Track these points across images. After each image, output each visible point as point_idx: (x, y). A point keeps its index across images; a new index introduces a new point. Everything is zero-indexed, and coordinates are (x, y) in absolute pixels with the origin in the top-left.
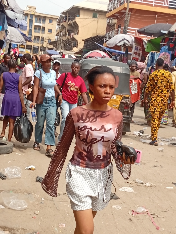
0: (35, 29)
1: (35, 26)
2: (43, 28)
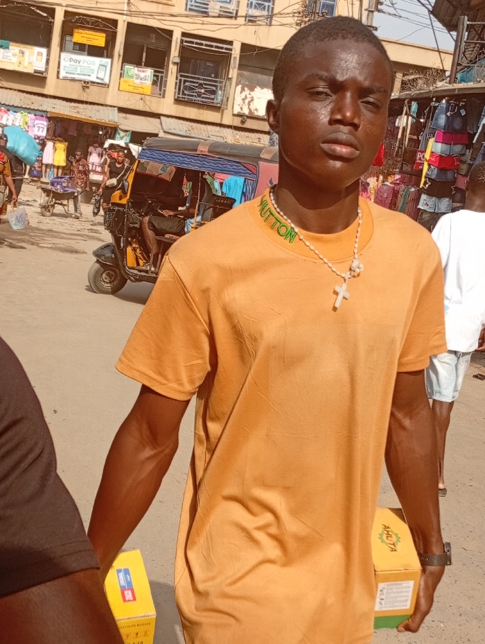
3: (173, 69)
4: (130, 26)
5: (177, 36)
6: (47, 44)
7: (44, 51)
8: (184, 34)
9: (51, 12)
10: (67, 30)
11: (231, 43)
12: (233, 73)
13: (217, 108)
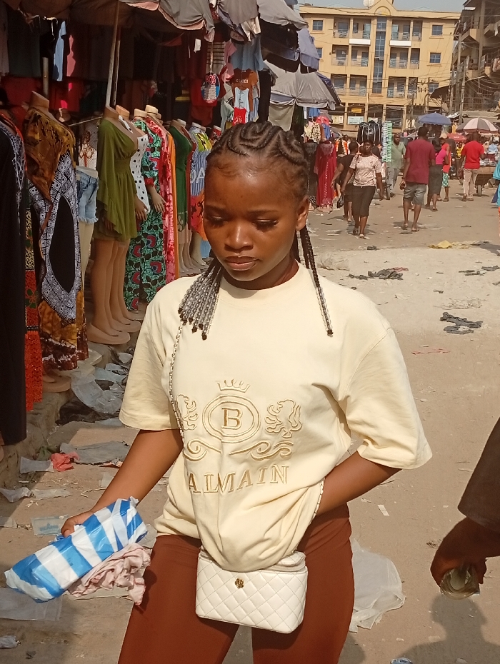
0: (393, 55)
1: (393, 48)
2: (416, 52)
3: (384, 117)
4: (369, 106)
5: (385, 106)
6: (343, 114)
7: (342, 116)
8: (387, 105)
9: (344, 104)
10: (349, 109)
11: (403, 106)
12: (404, 116)
13: (400, 128)
